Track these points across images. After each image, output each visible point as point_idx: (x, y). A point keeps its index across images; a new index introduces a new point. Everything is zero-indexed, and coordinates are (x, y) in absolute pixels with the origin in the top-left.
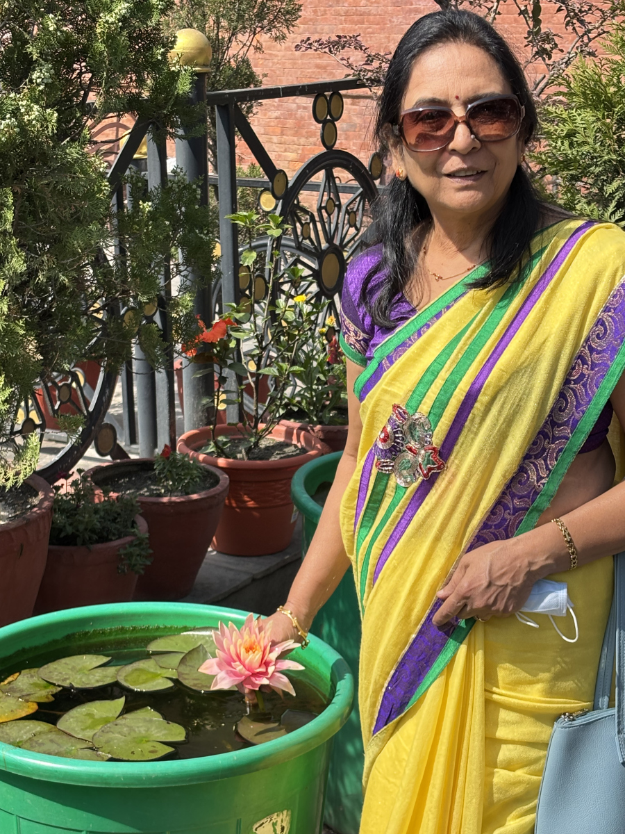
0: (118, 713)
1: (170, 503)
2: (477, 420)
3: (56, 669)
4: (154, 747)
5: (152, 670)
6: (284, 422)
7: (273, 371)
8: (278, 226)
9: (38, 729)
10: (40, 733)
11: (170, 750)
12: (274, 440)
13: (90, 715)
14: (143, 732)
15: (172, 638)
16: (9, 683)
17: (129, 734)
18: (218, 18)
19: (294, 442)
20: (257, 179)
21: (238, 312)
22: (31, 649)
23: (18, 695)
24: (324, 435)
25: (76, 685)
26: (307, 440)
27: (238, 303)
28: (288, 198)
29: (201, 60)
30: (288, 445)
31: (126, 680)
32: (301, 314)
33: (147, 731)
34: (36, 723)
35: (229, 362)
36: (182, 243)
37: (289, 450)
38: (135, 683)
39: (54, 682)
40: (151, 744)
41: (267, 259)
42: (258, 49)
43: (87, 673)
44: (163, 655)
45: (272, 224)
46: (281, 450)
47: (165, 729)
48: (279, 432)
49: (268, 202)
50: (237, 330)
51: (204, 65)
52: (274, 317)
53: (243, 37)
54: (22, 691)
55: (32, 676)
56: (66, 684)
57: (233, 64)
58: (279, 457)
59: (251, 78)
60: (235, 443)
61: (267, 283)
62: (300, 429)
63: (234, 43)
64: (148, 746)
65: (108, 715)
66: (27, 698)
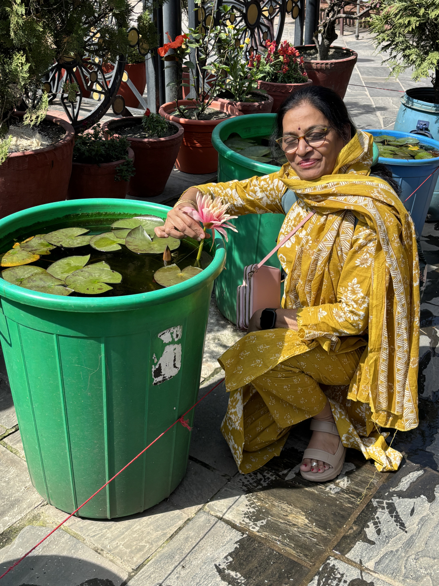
0: (85, 264)
1: (149, 142)
3: (56, 235)
4: (101, 286)
5: (112, 239)
6: (221, 100)
9: (36, 271)
10: (36, 274)
11: (110, 288)
12: (214, 110)
13: (69, 264)
14: (97, 277)
15: (128, 220)
16: (26, 242)
17: (88, 277)
19: (225, 111)
21: (195, 33)
22: (43, 223)
23: (29, 249)
24: (242, 108)
25: (64, 245)
26: (232, 110)
27: (195, 28)
30: (221, 112)
31: (95, 244)
33: (99, 276)
34: (35, 267)
37: (221, 115)
38: (100, 246)
39: (52, 243)
40: (100, 284)
43: (74, 238)
44: (119, 230)
46: (217, 115)
47: (110, 275)
48: (216, 105)
54: (33, 247)
55: (41, 239)
56: (59, 245)
58: (215, 119)
60: (191, 110)
62: (229, 104)
64: (98, 285)
65: (79, 265)
66: (34, 252)
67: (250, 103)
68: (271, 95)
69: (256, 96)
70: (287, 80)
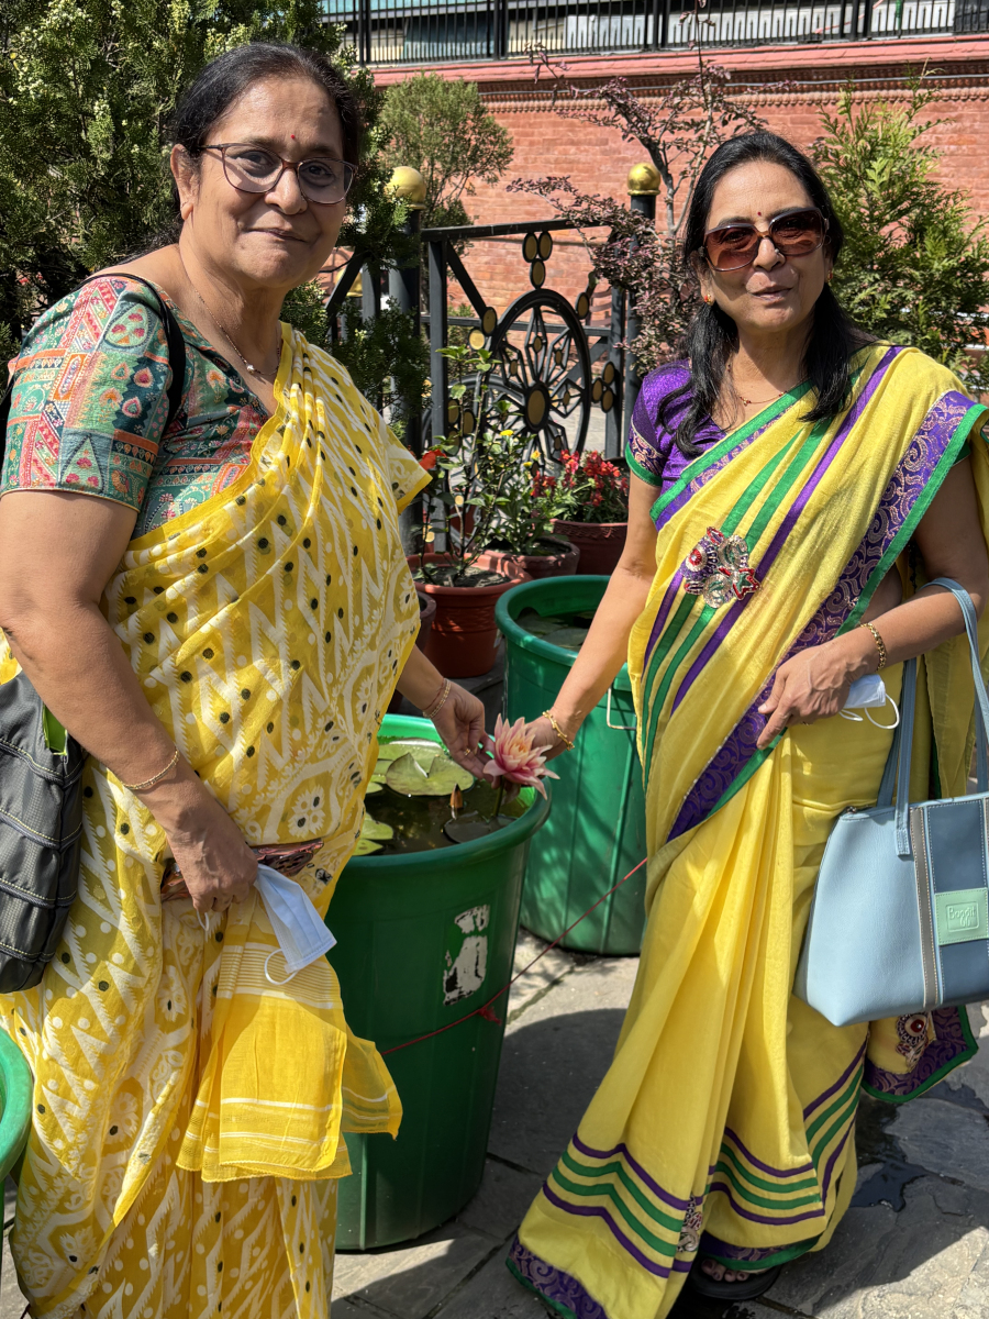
2: (795, 542)
4: (364, 844)
6: (489, 552)
7: (480, 502)
8: (488, 361)
11: (378, 847)
12: (479, 569)
15: (383, 746)
18: (432, 159)
19: (499, 571)
20: (467, 318)
21: (447, 444)
24: (528, 566)
26: (511, 570)
27: (447, 436)
28: (497, 334)
29: (415, 197)
30: (492, 574)
32: (507, 449)
35: (438, 492)
36: (395, 373)
37: (493, 579)
41: (476, 394)
42: (471, 192)
45: (481, 359)
46: (487, 578)
47: (373, 827)
48: (484, 562)
49: (478, 341)
50: (447, 461)
51: (419, 202)
52: (481, 450)
53: (456, 180)
57: (446, 206)
58: (484, 584)
59: (463, 219)
60: (443, 571)
61: (474, 417)
62: (505, 559)
63: (447, 185)
67: (541, 558)
68: (575, 543)
69: (548, 544)
70: (599, 517)
